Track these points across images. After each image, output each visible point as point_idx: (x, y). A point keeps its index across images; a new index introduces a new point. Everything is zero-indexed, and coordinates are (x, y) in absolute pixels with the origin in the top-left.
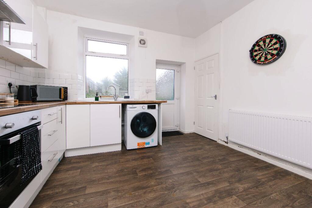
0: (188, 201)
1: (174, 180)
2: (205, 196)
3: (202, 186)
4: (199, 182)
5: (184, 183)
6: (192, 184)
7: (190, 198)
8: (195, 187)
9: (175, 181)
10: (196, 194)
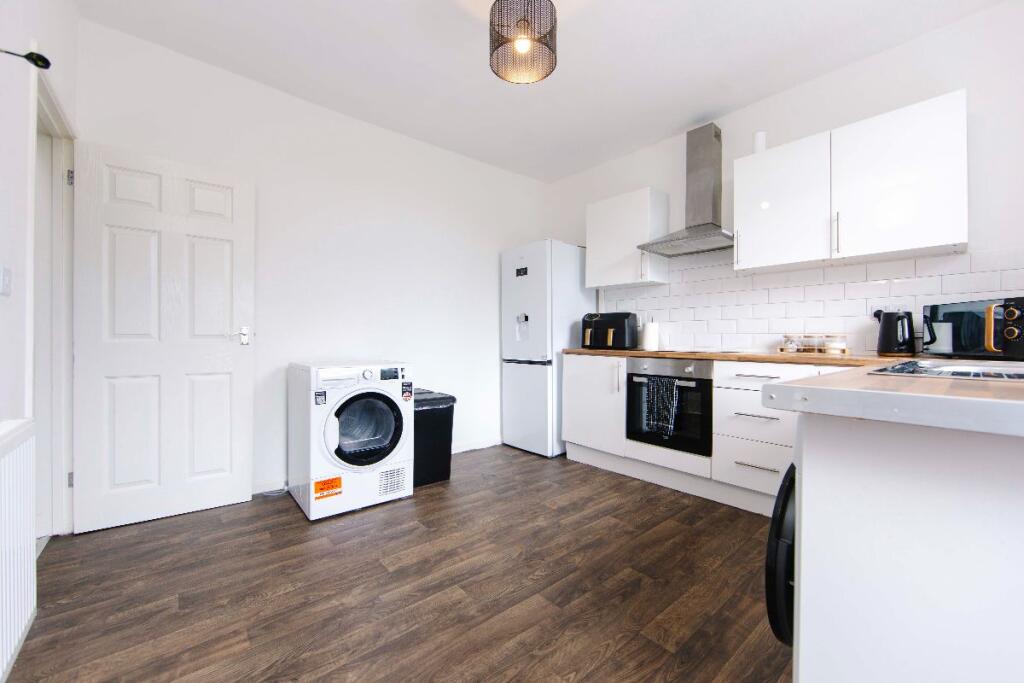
0: (493, 545)
1: (531, 577)
2: (457, 558)
3: (459, 576)
4: (463, 587)
5: (504, 575)
6: (483, 576)
7: (488, 550)
8: (475, 571)
9: (529, 574)
10: (476, 558)
